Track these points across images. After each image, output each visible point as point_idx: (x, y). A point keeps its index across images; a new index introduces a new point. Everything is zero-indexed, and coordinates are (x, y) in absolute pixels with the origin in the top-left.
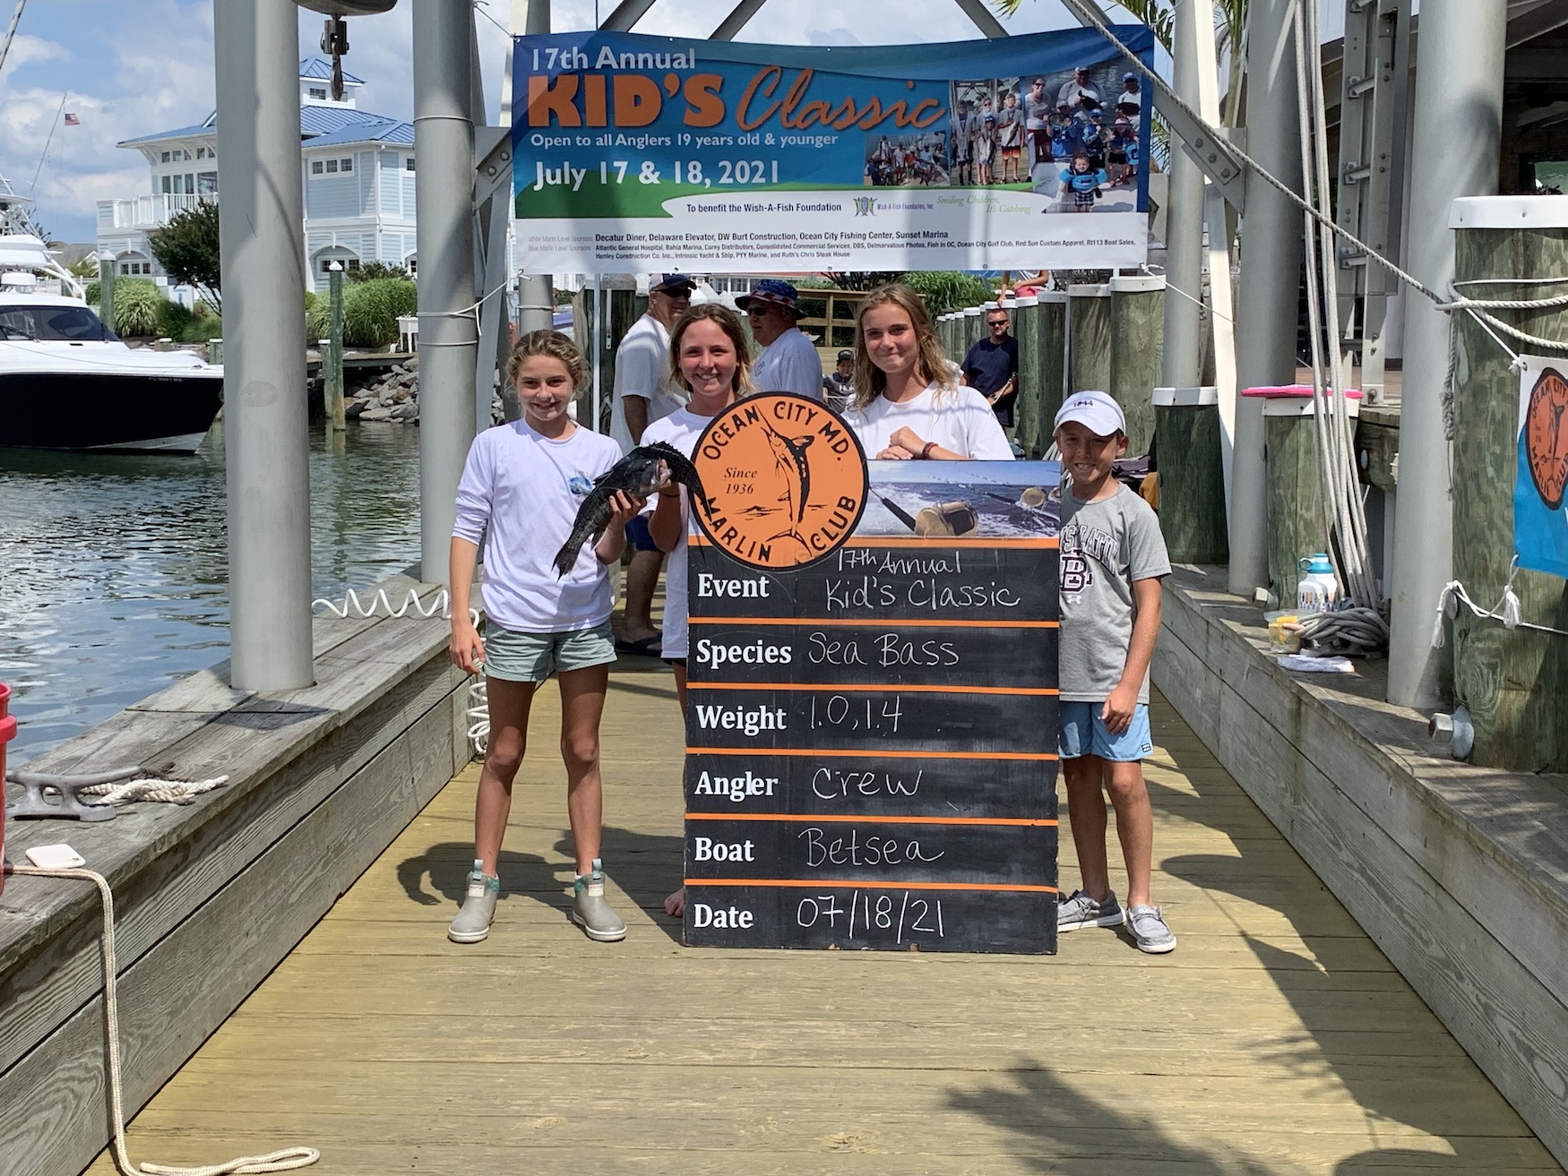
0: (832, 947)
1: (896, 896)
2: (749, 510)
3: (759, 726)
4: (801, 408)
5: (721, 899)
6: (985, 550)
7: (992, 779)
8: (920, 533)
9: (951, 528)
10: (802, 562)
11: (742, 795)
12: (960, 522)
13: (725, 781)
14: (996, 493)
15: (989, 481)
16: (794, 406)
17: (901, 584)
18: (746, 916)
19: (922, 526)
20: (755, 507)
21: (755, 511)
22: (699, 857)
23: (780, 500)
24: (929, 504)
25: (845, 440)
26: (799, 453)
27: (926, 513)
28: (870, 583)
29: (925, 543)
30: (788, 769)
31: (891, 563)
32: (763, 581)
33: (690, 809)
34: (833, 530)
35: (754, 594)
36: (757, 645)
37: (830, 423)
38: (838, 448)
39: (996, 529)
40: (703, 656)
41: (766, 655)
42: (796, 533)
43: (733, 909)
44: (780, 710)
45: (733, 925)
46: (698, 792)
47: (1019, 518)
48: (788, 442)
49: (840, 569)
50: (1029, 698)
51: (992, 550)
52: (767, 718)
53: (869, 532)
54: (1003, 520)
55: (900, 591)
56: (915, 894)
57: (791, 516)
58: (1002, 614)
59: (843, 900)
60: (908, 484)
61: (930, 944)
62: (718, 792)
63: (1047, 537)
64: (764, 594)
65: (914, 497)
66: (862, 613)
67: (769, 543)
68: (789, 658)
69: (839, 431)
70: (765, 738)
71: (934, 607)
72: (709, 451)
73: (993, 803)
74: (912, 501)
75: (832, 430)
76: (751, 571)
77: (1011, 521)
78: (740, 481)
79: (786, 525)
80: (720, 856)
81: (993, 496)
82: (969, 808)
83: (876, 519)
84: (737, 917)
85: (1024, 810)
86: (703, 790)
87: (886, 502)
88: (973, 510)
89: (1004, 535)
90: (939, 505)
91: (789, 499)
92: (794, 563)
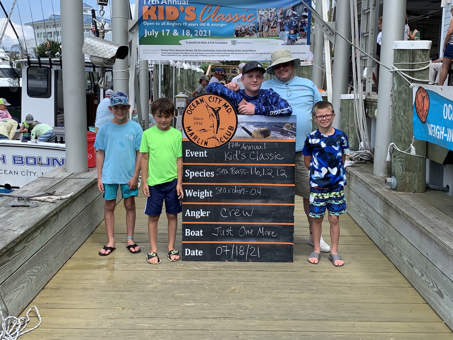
0: (226, 261)
1: (245, 246)
2: (201, 130)
3: (204, 196)
4: (217, 98)
5: (193, 247)
6: (273, 142)
7: (275, 211)
8: (253, 137)
9: (263, 136)
10: (218, 146)
11: (199, 216)
12: (265, 134)
13: (194, 212)
14: (277, 125)
16: (215, 98)
17: (247, 153)
18: (201, 252)
19: (254, 135)
20: (203, 129)
21: (203, 130)
22: (186, 235)
23: (210, 127)
24: (256, 128)
25: (230, 109)
26: (216, 113)
27: (255, 131)
28: (238, 152)
29: (255, 140)
30: (213, 209)
31: (244, 147)
32: (205, 152)
33: (183, 221)
34: (227, 136)
35: (203, 156)
36: (203, 171)
37: (226, 103)
38: (228, 111)
39: (276, 136)
40: (187, 175)
41: (207, 174)
42: (216, 137)
43: (197, 250)
44: (211, 191)
45: (197, 255)
46: (186, 215)
47: (284, 133)
48: (213, 109)
49: (229, 148)
50: (286, 187)
51: (275, 142)
52: (207, 193)
53: (238, 137)
54: (279, 133)
55: (247, 155)
56: (251, 245)
57: (214, 132)
58: (278, 162)
59: (230, 247)
60: (250, 122)
61: (256, 259)
62: (192, 215)
63: (292, 138)
64: (206, 156)
65: (252, 126)
66: (236, 162)
67: (207, 140)
68: (213, 176)
69: (228, 106)
70: (206, 199)
71: (258, 160)
72: (188, 112)
73: (275, 218)
74: (251, 127)
75: (226, 105)
76: (202, 149)
77: (281, 134)
78: (198, 121)
79: (212, 135)
80: (193, 234)
81: (275, 126)
82: (267, 220)
83: (240, 133)
84: (198, 252)
85: (284, 220)
86: (187, 215)
87: (243, 128)
88: (269, 130)
89: (279, 138)
90: (259, 129)
91: (213, 127)
92: (215, 147)
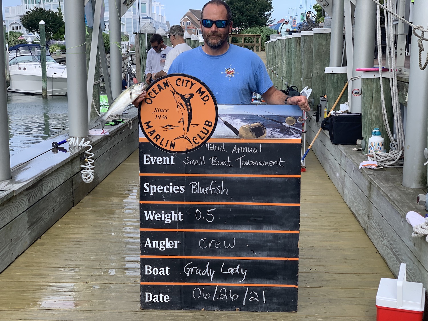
0: (203, 309)
2: (166, 126)
3: (171, 219)
4: (188, 81)
5: (156, 291)
6: (269, 144)
7: (271, 241)
8: (241, 136)
9: (254, 135)
10: (189, 148)
11: (164, 248)
12: (258, 131)
13: (157, 242)
15: (271, 114)
16: (185, 80)
18: (167, 297)
19: (242, 133)
20: (168, 125)
21: (168, 127)
22: (146, 273)
23: (178, 122)
24: (245, 124)
26: (187, 101)
27: (243, 128)
29: (243, 141)
30: (184, 237)
32: (172, 158)
33: (142, 254)
35: (168, 163)
36: (169, 185)
37: (201, 88)
38: (204, 99)
39: (274, 135)
40: (146, 190)
41: (174, 189)
42: (186, 136)
43: (161, 294)
44: (180, 213)
45: (161, 301)
46: (145, 247)
48: (182, 97)
51: (272, 144)
52: (175, 216)
57: (184, 129)
61: (244, 308)
62: (154, 247)
64: (172, 163)
67: (175, 141)
68: (183, 192)
70: (174, 225)
72: (147, 101)
75: (202, 91)
76: (166, 153)
78: (161, 114)
79: (182, 133)
80: (156, 273)
81: (272, 120)
82: (261, 253)
84: (163, 298)
85: (285, 254)
86: (148, 246)
88: (264, 126)
89: (277, 137)
90: (249, 124)
91: (183, 122)
92: (185, 150)
